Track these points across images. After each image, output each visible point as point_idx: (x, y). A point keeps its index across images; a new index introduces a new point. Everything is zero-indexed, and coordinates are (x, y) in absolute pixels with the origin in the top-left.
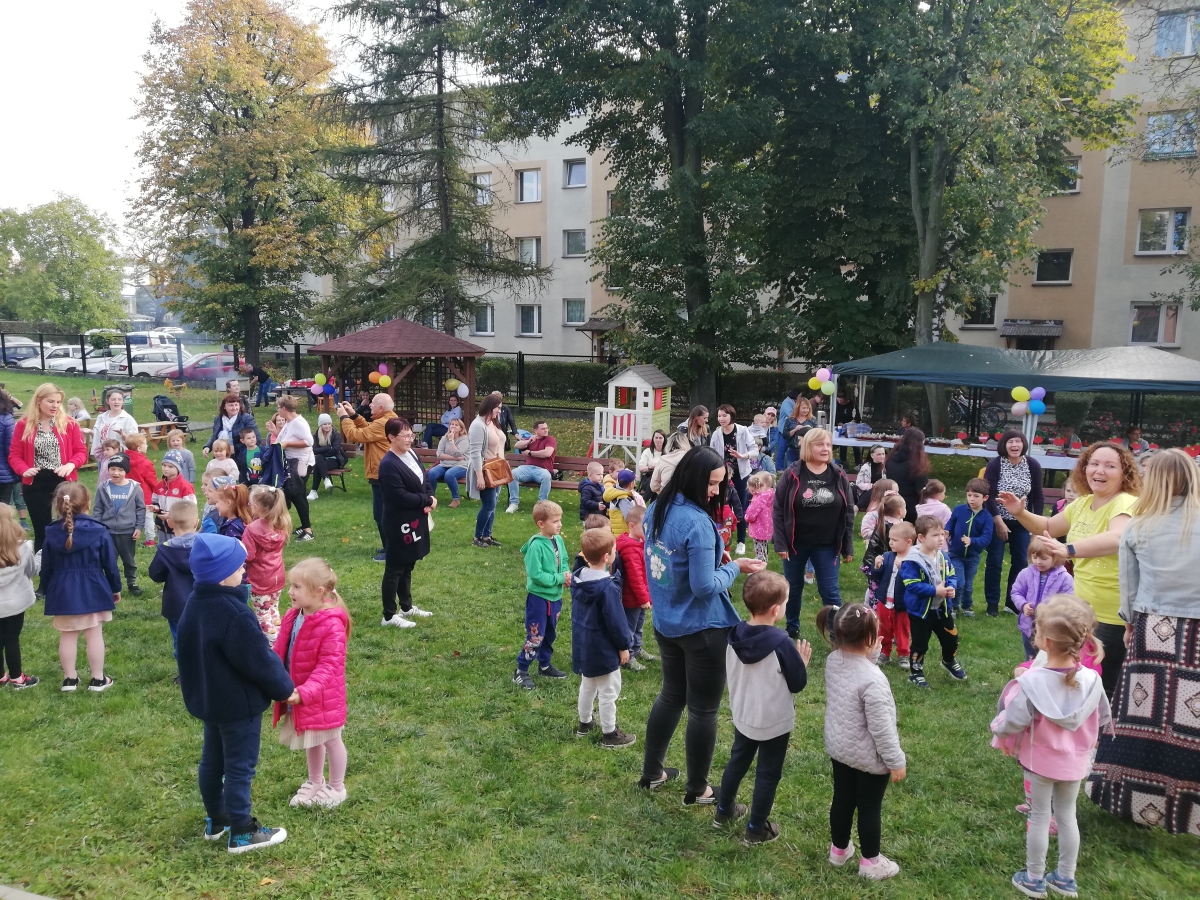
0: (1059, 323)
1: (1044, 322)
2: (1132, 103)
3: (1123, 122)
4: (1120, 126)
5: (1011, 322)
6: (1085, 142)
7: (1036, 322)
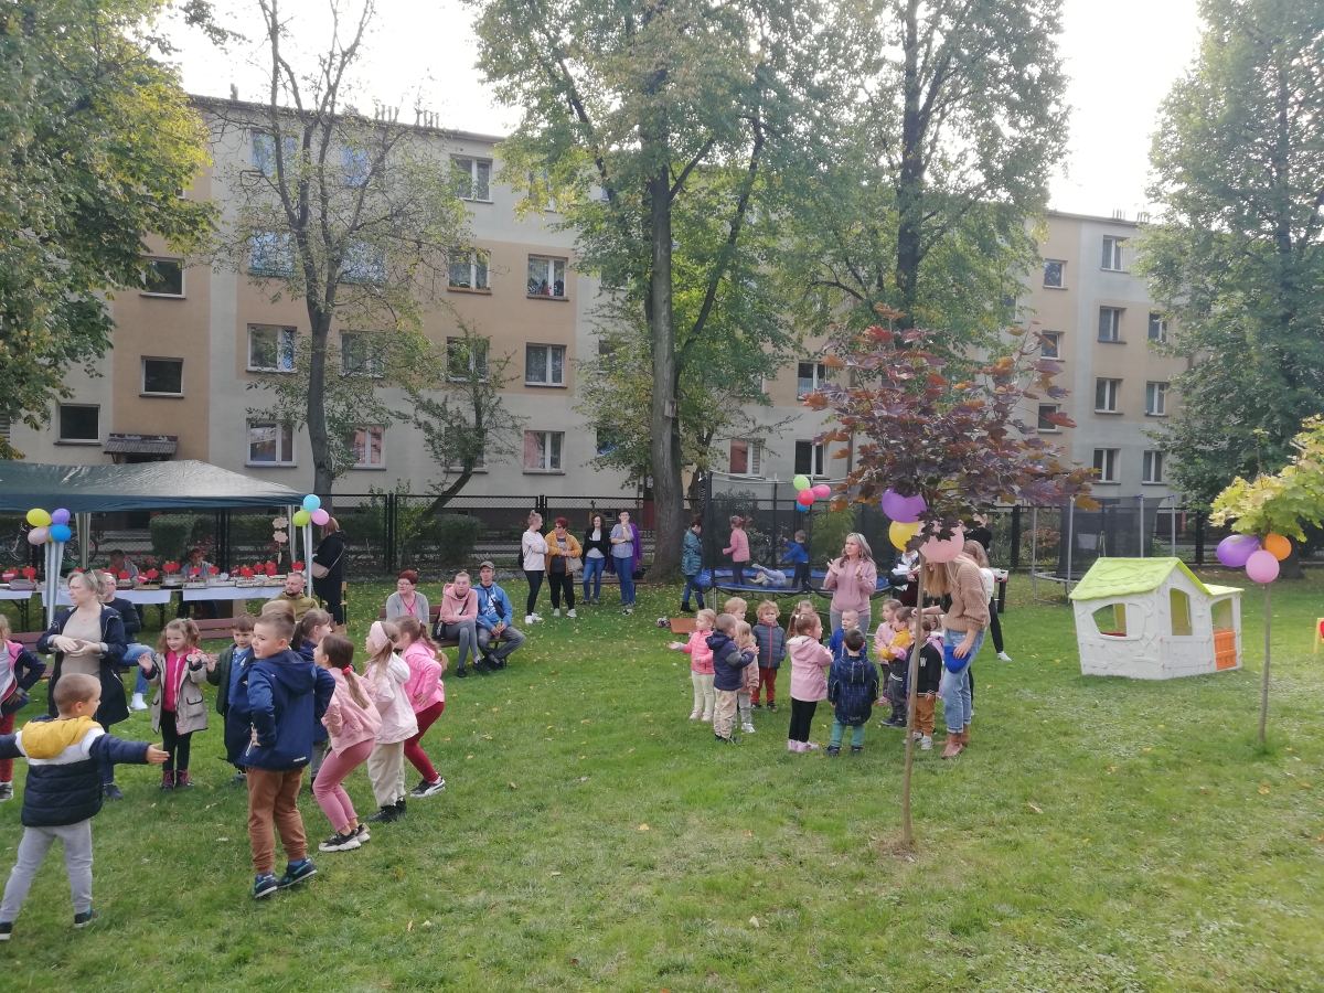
0: (173, 439)
1: (156, 438)
2: (212, 208)
3: (207, 228)
4: (204, 231)
5: (118, 436)
6: (168, 241)
7: (146, 438)
